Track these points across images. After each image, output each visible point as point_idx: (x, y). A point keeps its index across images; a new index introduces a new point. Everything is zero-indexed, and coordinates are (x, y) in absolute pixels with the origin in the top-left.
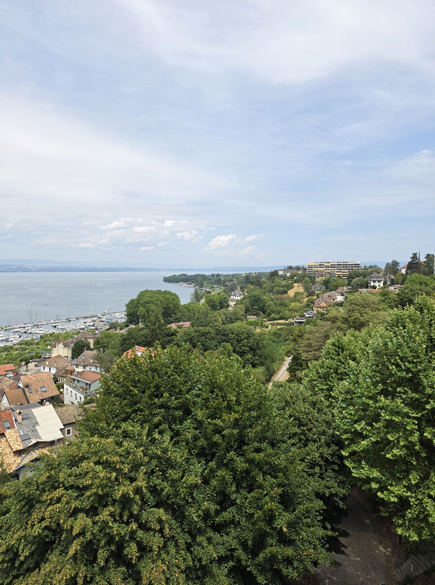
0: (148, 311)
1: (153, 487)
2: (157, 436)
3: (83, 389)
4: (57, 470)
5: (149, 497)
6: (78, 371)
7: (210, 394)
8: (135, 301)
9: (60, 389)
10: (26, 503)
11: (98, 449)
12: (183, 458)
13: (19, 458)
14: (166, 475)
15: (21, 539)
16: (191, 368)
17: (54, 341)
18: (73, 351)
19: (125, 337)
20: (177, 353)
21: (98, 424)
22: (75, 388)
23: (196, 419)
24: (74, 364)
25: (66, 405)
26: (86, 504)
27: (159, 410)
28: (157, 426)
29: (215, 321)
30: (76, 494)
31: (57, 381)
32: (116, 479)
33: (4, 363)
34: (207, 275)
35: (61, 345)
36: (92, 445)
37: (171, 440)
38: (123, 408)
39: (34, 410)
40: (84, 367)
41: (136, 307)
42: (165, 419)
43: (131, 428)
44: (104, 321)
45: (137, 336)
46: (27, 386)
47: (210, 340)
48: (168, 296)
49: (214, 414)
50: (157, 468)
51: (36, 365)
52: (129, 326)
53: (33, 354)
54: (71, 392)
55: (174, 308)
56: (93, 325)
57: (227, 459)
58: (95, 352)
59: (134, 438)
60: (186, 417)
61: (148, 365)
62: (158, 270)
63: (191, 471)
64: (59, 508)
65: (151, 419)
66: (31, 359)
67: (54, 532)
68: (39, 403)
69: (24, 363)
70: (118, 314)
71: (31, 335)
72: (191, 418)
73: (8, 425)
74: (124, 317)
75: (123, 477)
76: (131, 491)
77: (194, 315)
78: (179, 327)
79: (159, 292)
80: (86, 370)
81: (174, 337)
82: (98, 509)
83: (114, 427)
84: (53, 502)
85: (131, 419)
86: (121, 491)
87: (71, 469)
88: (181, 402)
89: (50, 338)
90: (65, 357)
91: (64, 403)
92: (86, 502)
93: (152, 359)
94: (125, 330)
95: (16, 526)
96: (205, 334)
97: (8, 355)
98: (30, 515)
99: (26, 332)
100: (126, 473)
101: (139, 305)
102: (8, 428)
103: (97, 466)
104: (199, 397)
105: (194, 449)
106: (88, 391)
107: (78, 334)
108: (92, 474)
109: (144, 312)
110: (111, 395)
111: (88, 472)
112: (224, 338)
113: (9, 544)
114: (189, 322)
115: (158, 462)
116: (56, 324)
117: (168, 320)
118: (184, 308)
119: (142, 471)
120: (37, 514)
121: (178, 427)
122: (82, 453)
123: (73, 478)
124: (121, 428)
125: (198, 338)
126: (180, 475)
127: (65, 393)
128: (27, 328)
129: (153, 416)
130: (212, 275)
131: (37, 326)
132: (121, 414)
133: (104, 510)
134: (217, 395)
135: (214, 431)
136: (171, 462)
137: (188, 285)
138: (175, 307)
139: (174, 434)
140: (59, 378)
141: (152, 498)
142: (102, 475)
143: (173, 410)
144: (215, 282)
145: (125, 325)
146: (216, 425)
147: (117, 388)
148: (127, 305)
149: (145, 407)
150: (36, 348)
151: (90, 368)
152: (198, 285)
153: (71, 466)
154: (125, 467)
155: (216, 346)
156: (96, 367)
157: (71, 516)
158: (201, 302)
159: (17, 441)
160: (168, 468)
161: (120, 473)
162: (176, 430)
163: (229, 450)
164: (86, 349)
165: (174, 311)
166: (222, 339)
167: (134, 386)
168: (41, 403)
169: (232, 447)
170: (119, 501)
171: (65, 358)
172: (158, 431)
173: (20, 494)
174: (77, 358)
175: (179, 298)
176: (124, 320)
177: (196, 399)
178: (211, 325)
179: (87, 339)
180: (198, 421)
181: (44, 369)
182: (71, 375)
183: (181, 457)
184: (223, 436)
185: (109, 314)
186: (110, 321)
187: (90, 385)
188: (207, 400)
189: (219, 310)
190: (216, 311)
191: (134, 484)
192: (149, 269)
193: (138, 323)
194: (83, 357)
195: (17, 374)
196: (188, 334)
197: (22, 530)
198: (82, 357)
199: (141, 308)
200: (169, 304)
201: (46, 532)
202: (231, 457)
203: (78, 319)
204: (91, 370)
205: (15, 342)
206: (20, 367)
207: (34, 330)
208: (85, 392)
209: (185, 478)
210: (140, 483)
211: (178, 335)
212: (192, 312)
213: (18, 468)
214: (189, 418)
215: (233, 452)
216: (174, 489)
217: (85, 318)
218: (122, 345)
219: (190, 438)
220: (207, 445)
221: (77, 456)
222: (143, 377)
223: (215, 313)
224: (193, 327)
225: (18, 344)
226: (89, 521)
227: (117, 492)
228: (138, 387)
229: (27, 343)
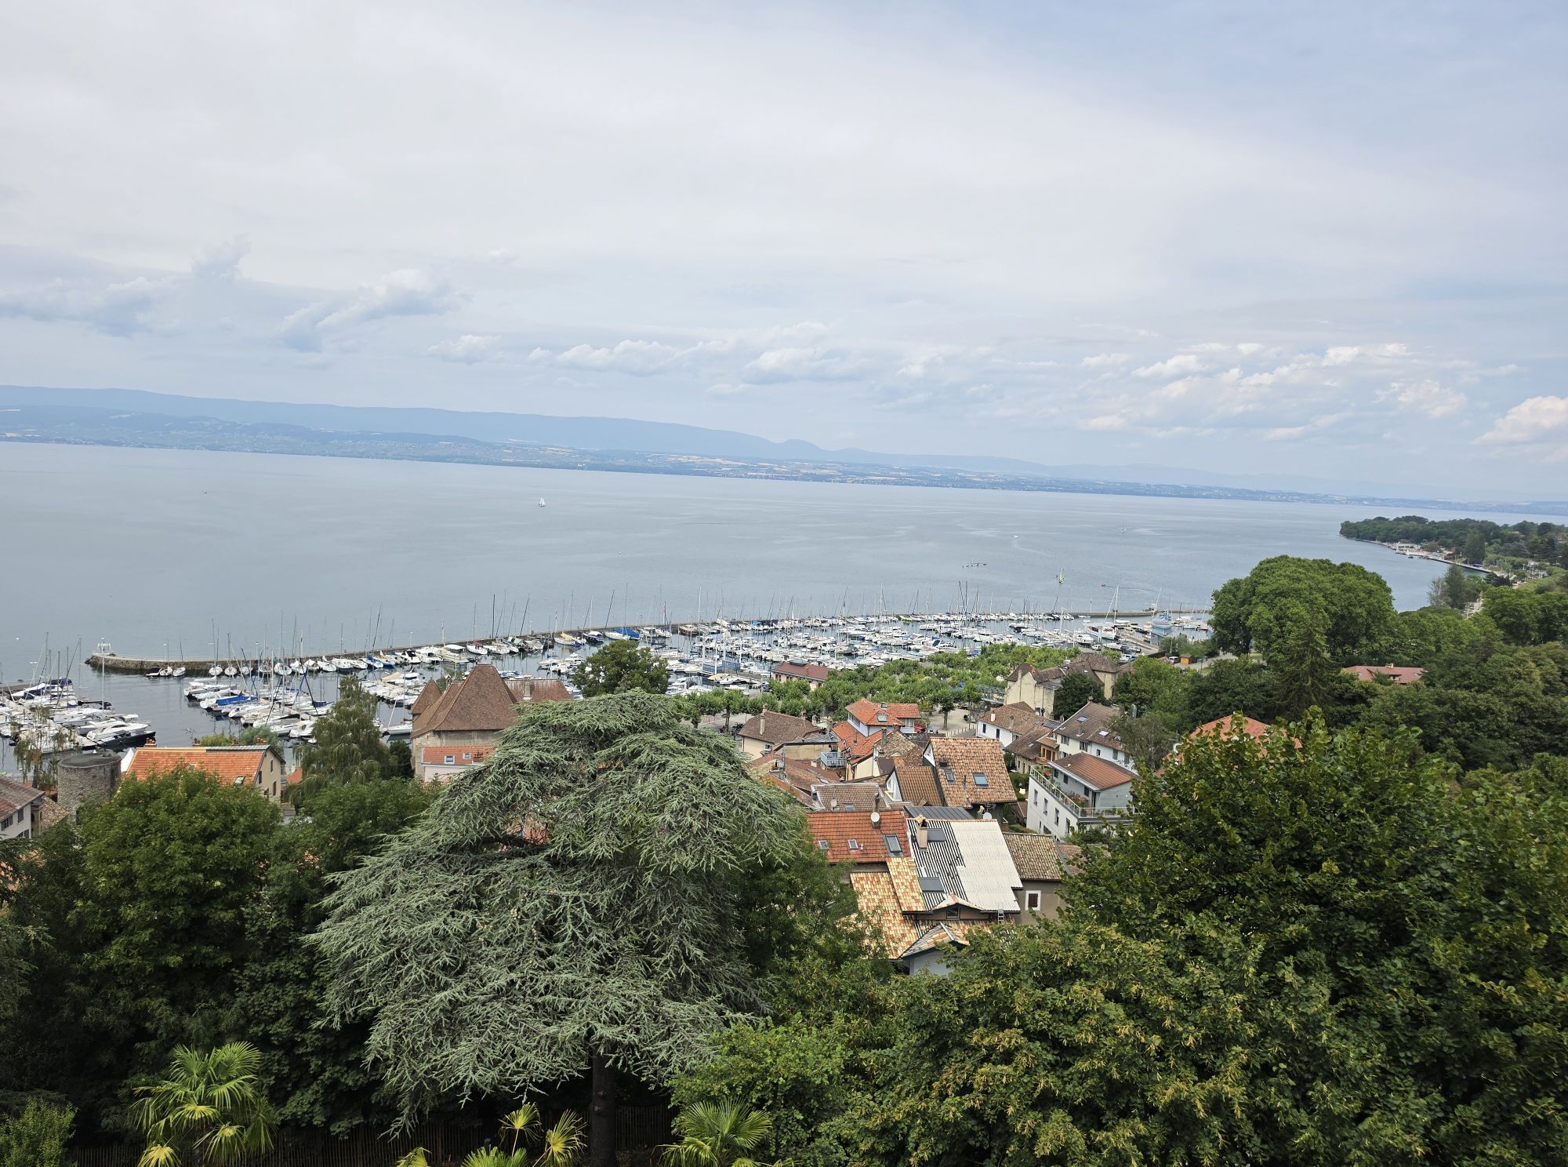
0: (1281, 618)
1: (1264, 1112)
2: (1289, 975)
3: (1076, 800)
4: (1010, 983)
5: (1250, 1138)
6: (1068, 752)
7: (1484, 900)
8: (1243, 586)
9: (1019, 787)
10: (931, 1036)
11: (1117, 961)
12: (1369, 1064)
13: (914, 931)
14: (1310, 1093)
15: (915, 1117)
16: (1422, 806)
17: (1013, 665)
18: (1057, 698)
19: (1205, 684)
20: (1377, 753)
21: (1119, 898)
22: (1055, 793)
23: (1423, 963)
24: (1057, 733)
25: (1032, 831)
26: (1077, 1092)
27: (1302, 907)
28: (1291, 947)
29: (1514, 677)
30: (1050, 1057)
31: (1014, 767)
32: (1161, 1054)
33: (897, 699)
34: (1500, 523)
35: (1029, 677)
36: (1103, 946)
37: (1333, 1000)
38: (1195, 872)
39: (956, 825)
40: (1084, 744)
41: (1243, 603)
42: (1321, 936)
43: (1214, 934)
44: (1145, 633)
45: (1241, 686)
46: (943, 764)
47: (1490, 736)
48: (1351, 580)
49: (1494, 965)
50: (1283, 1066)
51: (965, 717)
52: (1218, 654)
53: (963, 690)
54: (1046, 801)
55: (1370, 621)
56: (1116, 639)
57: (1525, 1114)
58: (1115, 711)
59: (1220, 963)
60: (1391, 948)
61: (1278, 770)
62: (1327, 500)
63: (1391, 1111)
64: (1008, 1076)
65: (1275, 924)
66: (957, 700)
67: (990, 1129)
68: (968, 810)
69: (939, 707)
70: (1184, 618)
71: (959, 643)
72: (1405, 956)
73: (895, 845)
74: (1205, 626)
75: (1180, 1055)
76: (1201, 1100)
77: (1439, 649)
78: (1381, 680)
79: (1324, 566)
80: (1089, 753)
81: (1359, 706)
82: (1104, 1114)
83: (1162, 916)
84: (994, 1057)
85: (1214, 910)
86: (1170, 1091)
87: (1043, 989)
88: (1376, 900)
89: (1005, 657)
90: (1038, 709)
91: (1025, 825)
92: (1074, 1086)
93: (1293, 754)
94: (1205, 665)
95: (906, 1082)
96: (1473, 715)
97: (906, 682)
98: (939, 1067)
99: (949, 634)
100: (1188, 1048)
101: (1254, 600)
102: (896, 853)
103: (1112, 1004)
104: (1441, 900)
105: (1409, 1049)
106: (1088, 810)
107: (1075, 657)
108: (1097, 1021)
109: (1270, 622)
110: (1161, 830)
111: (1088, 1012)
112: (1546, 737)
113: (889, 1117)
114: (1419, 670)
115: (1285, 1048)
116: (1021, 624)
117: (1344, 653)
118: (1405, 622)
119: (1236, 1056)
120: (955, 1072)
121: (1359, 969)
122: (1074, 960)
123: (1046, 1014)
124: (1184, 925)
125: (1444, 722)
126: (1355, 1106)
127: (1030, 800)
128: (952, 624)
129: (1282, 918)
130: (1523, 527)
131: (976, 622)
132: (1188, 887)
133: (1118, 1124)
134: (1510, 909)
135: (1489, 1015)
136: (1327, 1062)
137: (1424, 554)
138: (1374, 618)
139: (1344, 987)
140: (1017, 760)
141: (1257, 1140)
142: (1124, 1030)
143: (1347, 916)
144: (1531, 549)
145: (1206, 650)
146: (1495, 998)
147: (1179, 814)
148: (1216, 595)
149: (1260, 886)
150: (971, 675)
151: (1099, 752)
152: (1465, 555)
153: (1044, 982)
154: (1185, 1030)
155: (1512, 759)
156: (1116, 751)
157: (1033, 1107)
158: (1468, 611)
159: (912, 889)
160: (1315, 1075)
161: (1172, 1044)
162: (1352, 978)
163: (1538, 1090)
164: (1091, 698)
165: (1368, 627)
166: (1539, 739)
167: (1230, 820)
168: (974, 811)
169: (1549, 1083)
170: (1162, 1114)
171: (1037, 713)
172: (1295, 963)
173: (920, 1011)
174: (1066, 719)
175: (1389, 590)
176: (1203, 637)
177: (1432, 903)
178: (1501, 687)
179: (1098, 674)
180: (1428, 970)
181: (984, 731)
182: (1049, 758)
183: (1362, 1058)
184: (1520, 1043)
185: (1163, 613)
186: (1162, 633)
187: (1095, 794)
188: (1472, 914)
189: (1535, 643)
190: (1524, 644)
191: (1209, 1085)
192: (1299, 495)
193: (1246, 650)
194: (1082, 719)
195: (923, 730)
196: (1410, 706)
197: (917, 1096)
198: (1080, 718)
199: (1260, 608)
200: (1355, 606)
201: (971, 1124)
202: (1542, 1114)
203: (1076, 617)
204: (1101, 757)
205: (925, 654)
206: (931, 714)
207: (969, 632)
208: (1080, 809)
209: (1368, 1121)
210: (1227, 1088)
211: (1376, 703)
212: (1433, 639)
213: (909, 953)
214: (1399, 955)
215: (1551, 1100)
216: (1330, 1143)
217: (1094, 616)
218: (1193, 704)
219: (1397, 1013)
220: (1457, 1051)
221: (1060, 961)
222: (1262, 801)
223: (1521, 653)
224: (1431, 684)
225: (931, 659)
226: (1077, 1136)
227: (1159, 1088)
228: (1241, 825)
229: (950, 661)
